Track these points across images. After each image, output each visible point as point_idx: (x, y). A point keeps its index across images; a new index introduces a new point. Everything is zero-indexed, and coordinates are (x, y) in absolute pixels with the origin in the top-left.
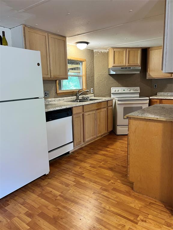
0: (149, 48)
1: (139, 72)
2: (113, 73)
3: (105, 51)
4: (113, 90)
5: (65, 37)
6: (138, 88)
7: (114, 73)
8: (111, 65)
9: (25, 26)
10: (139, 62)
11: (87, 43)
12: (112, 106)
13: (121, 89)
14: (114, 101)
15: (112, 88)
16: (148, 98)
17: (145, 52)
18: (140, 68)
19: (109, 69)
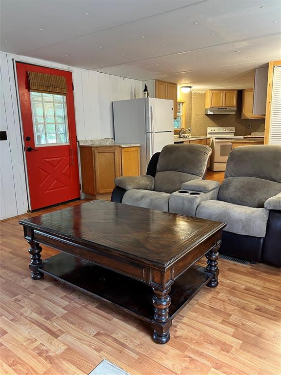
0: (244, 90)
1: (234, 113)
2: (210, 113)
3: (203, 92)
4: (209, 130)
5: (176, 84)
6: (234, 128)
7: (212, 113)
8: (208, 105)
9: (156, 80)
10: (235, 103)
11: (191, 87)
12: (209, 144)
13: (217, 129)
14: (211, 139)
15: (208, 128)
16: (243, 137)
17: (240, 94)
18: (236, 109)
19: (206, 110)
